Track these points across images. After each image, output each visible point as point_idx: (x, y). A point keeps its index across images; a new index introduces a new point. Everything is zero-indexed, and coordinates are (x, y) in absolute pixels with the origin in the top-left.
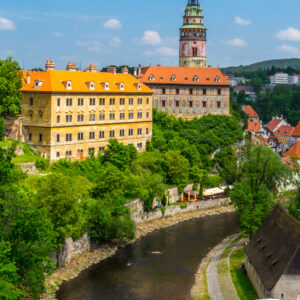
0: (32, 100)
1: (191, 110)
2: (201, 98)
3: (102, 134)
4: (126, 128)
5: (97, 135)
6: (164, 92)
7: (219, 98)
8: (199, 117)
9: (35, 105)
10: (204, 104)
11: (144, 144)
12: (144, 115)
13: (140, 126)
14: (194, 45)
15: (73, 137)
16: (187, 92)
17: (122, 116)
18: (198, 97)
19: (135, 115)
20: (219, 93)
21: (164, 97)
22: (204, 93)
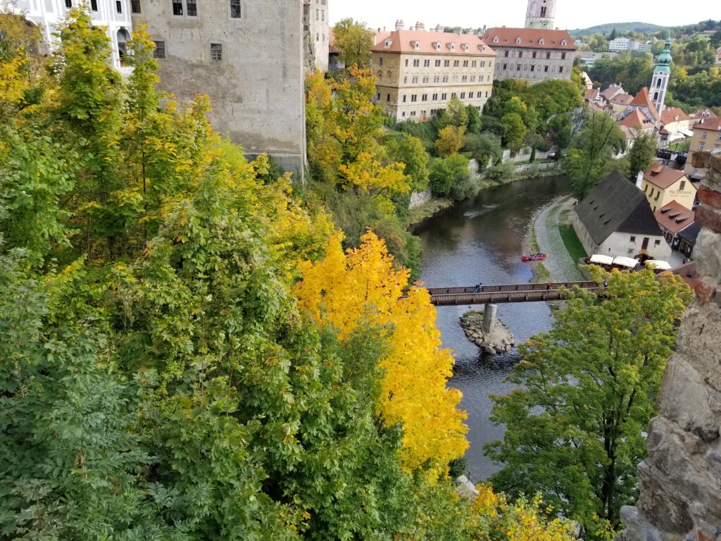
0: (381, 59)
1: (532, 73)
2: (544, 62)
3: (444, 97)
4: (467, 91)
5: (440, 97)
6: (506, 55)
7: (563, 63)
8: (541, 81)
9: (384, 66)
10: (546, 69)
11: (482, 108)
12: (485, 78)
13: (480, 89)
14: (544, 5)
15: (417, 98)
16: (531, 54)
17: (464, 78)
18: (541, 61)
19: (477, 78)
20: (563, 57)
21: (506, 60)
22: (548, 56)
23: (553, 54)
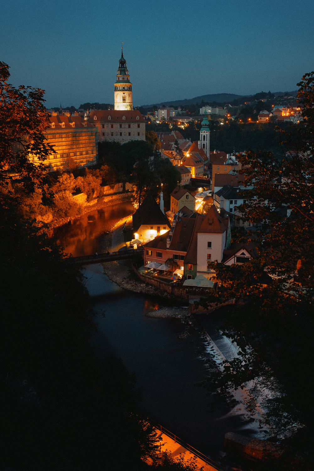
1: (121, 137)
2: (128, 130)
4: (78, 151)
6: (103, 127)
7: (139, 130)
8: (127, 142)
10: (130, 134)
14: (123, 95)
16: (118, 126)
18: (125, 129)
20: (139, 127)
21: (103, 130)
22: (129, 127)
23: (132, 125)
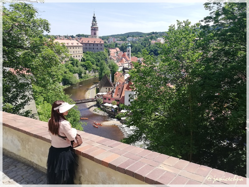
1: (94, 50)
2: (97, 47)
4: (75, 55)
6: (86, 45)
7: (101, 47)
10: (97, 49)
11: (81, 60)
12: (80, 52)
13: (79, 55)
14: (95, 32)
16: (93, 45)
17: (74, 52)
18: (95, 46)
19: (78, 52)
20: (101, 46)
